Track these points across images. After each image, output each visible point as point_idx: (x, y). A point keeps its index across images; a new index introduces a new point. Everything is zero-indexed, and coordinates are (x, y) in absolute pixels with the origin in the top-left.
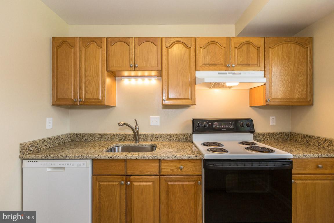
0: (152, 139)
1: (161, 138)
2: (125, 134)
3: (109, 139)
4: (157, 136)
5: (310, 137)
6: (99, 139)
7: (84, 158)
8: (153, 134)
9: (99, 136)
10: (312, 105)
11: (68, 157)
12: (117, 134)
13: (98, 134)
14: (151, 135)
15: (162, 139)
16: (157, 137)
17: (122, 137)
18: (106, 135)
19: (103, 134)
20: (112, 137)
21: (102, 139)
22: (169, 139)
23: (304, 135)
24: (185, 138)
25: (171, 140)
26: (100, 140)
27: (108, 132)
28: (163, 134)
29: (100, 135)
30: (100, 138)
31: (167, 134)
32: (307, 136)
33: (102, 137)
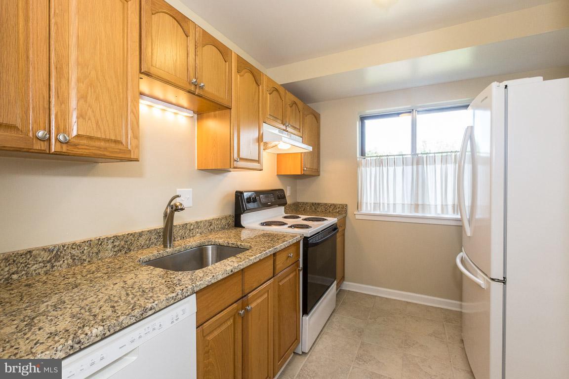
0: (185, 234)
1: (198, 230)
2: (132, 234)
3: (84, 257)
4: (192, 227)
5: (319, 204)
6: (49, 265)
7: (189, 293)
8: (187, 224)
9: (46, 256)
10: (319, 175)
11: (151, 309)
12: (108, 239)
13: (44, 249)
14: (183, 226)
15: (200, 231)
16: (192, 229)
17: (123, 243)
18: (74, 246)
19: (64, 246)
20: (95, 250)
21: (58, 264)
22: (209, 229)
23: (312, 203)
24: (228, 223)
25: (211, 230)
26: (53, 267)
27: (78, 238)
28: (201, 222)
29: (50, 251)
30: (48, 262)
31: (206, 221)
32: (315, 203)
33: (57, 257)
